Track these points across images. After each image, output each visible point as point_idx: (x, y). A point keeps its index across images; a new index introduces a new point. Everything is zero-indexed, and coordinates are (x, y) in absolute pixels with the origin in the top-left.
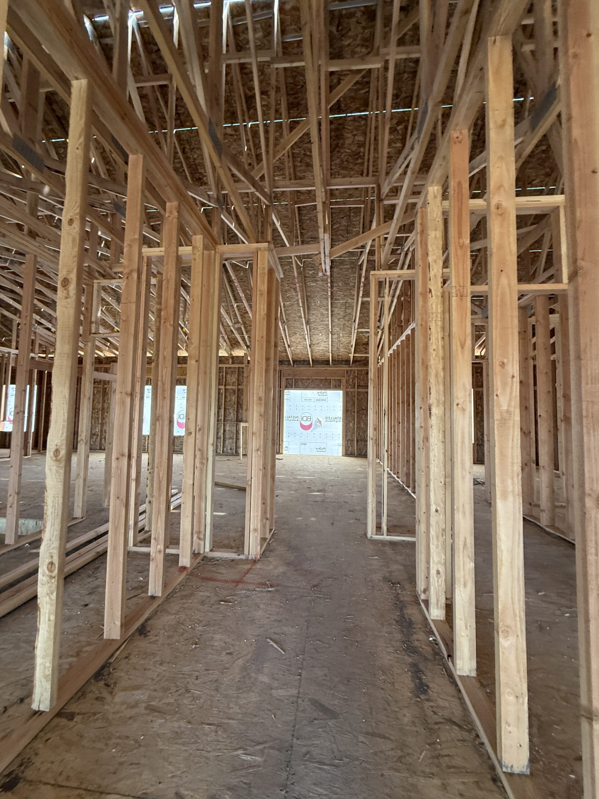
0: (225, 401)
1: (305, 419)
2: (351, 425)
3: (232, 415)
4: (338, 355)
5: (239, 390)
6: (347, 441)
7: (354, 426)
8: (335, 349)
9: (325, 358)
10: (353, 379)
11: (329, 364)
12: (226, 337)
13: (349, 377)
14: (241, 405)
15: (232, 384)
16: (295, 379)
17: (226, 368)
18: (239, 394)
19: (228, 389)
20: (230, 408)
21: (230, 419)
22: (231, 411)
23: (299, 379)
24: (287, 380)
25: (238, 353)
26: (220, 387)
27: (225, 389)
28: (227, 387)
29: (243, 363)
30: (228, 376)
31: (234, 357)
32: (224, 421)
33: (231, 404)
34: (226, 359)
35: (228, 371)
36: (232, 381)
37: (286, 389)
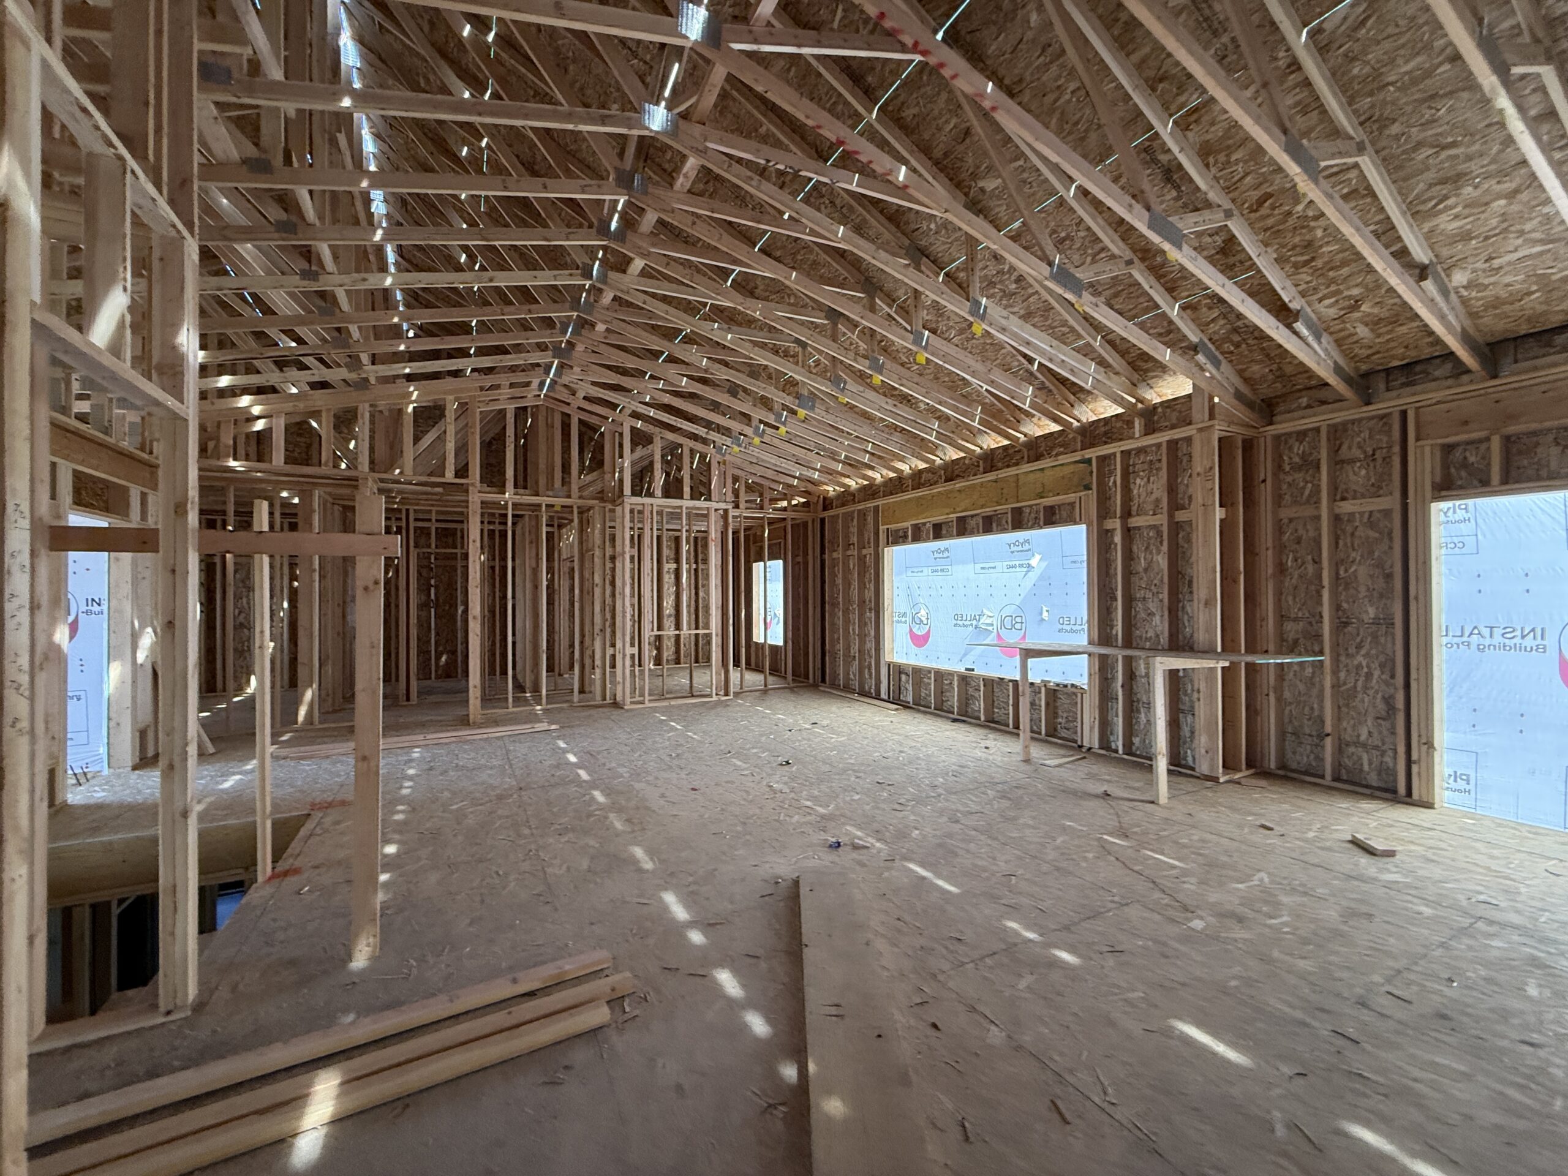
0: (1128, 574)
3: (1157, 619)
5: (1176, 527)
12: (1097, 342)
14: (1190, 582)
15: (1149, 507)
16: (1507, 440)
17: (1126, 454)
18: (1181, 542)
19: (1138, 528)
20: (1149, 595)
21: (1151, 634)
22: (1152, 606)
23: (1534, 433)
24: (1448, 449)
25: (1164, 391)
26: (1110, 524)
27: (1128, 531)
28: (1134, 522)
29: (1190, 423)
30: (1138, 481)
31: (1155, 407)
32: (1128, 643)
33: (1150, 583)
34: (1119, 424)
35: (1134, 465)
36: (1154, 497)
37: (1438, 498)
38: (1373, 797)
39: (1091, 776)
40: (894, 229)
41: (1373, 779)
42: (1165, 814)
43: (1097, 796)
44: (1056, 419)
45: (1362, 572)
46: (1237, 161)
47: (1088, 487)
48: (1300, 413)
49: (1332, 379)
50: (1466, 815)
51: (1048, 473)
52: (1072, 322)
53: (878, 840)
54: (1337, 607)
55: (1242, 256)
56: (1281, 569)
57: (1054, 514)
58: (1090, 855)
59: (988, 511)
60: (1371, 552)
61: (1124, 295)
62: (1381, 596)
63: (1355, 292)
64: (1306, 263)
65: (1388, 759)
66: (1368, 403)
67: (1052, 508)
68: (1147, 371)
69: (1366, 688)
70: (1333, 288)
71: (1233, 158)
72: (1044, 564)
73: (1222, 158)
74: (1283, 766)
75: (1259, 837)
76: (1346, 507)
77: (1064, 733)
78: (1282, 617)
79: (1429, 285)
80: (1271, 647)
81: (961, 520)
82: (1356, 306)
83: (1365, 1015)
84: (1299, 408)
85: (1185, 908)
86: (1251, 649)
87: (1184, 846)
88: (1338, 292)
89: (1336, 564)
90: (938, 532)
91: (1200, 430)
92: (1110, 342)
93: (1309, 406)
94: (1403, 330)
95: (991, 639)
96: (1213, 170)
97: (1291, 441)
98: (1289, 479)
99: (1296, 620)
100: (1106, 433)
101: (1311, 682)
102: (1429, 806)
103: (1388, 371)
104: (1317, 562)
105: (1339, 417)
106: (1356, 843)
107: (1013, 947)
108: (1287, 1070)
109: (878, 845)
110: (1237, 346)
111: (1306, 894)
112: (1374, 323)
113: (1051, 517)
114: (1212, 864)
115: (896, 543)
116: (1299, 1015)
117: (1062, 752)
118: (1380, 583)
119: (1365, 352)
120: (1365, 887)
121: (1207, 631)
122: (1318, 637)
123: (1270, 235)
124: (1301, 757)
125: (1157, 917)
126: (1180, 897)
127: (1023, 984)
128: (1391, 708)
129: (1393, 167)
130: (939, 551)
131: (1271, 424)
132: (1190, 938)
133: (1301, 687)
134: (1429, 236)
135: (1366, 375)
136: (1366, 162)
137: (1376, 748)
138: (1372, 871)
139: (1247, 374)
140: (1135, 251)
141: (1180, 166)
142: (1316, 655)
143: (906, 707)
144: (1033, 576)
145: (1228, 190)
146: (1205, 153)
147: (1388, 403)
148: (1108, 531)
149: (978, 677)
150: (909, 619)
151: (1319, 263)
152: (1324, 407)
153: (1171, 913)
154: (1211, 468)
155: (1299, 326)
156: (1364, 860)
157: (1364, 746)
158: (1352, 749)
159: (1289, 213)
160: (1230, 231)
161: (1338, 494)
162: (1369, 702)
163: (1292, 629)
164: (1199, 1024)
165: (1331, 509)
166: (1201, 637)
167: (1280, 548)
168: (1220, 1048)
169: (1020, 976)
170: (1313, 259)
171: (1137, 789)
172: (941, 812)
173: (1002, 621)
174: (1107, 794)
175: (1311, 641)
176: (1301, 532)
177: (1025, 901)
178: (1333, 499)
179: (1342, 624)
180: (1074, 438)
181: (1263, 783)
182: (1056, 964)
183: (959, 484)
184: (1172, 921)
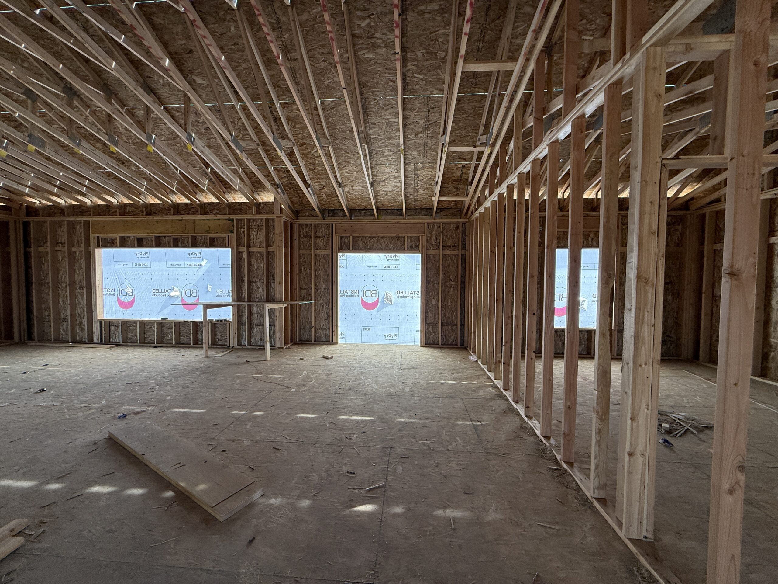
0: (249, 271)
1: (368, 294)
2: (434, 302)
3: (261, 290)
4: (417, 200)
5: (268, 253)
6: (428, 324)
7: (437, 304)
8: (411, 190)
9: (396, 205)
10: (437, 236)
11: (401, 215)
12: (240, 170)
13: (430, 233)
14: (273, 276)
15: (258, 244)
16: (353, 237)
17: (249, 220)
18: (270, 260)
19: (253, 252)
20: (257, 280)
21: (258, 296)
22: (259, 285)
23: (358, 237)
24: (342, 237)
25: (264, 198)
26: (242, 249)
27: (249, 253)
28: (252, 249)
29: (273, 213)
30: (253, 232)
31: (260, 203)
32: (249, 300)
33: (258, 275)
34: (245, 207)
35: (252, 225)
36: (259, 240)
37: (339, 252)
38: (324, 344)
39: (239, 357)
40: (134, 69)
41: (324, 339)
42: (271, 363)
43: (244, 363)
44: (218, 198)
45: (322, 273)
46: (298, 128)
47: (232, 232)
48: (305, 218)
49: (316, 209)
50: (344, 344)
51: (211, 222)
52: (230, 157)
53: (149, 407)
54: (315, 285)
55: (295, 159)
56: (300, 271)
57: (214, 241)
58: (251, 382)
59: (177, 235)
60: (324, 267)
61: (253, 155)
62: (326, 281)
63: (324, 184)
64: (313, 170)
65: (327, 332)
66: (324, 219)
67: (213, 238)
68: (258, 188)
69: (322, 310)
70: (319, 180)
71: (297, 126)
72: (209, 265)
73: (293, 124)
74: (300, 340)
75: (300, 362)
76: (318, 252)
77: (220, 343)
78: (300, 288)
79: (340, 189)
80: (297, 299)
81: (158, 238)
82: (323, 188)
83: (337, 395)
84: (305, 216)
85: (288, 387)
86: (292, 300)
87: (281, 371)
88: (319, 182)
89: (315, 271)
90: (140, 243)
91: (277, 217)
92: (245, 172)
93: (308, 216)
94: (333, 199)
95: (179, 301)
96: (290, 127)
97: (304, 227)
98: (303, 240)
99: (304, 289)
100: (239, 209)
101: (308, 310)
102: (337, 344)
103: (329, 210)
104: (310, 269)
105: (318, 222)
106: (324, 357)
107: (238, 418)
108: (325, 413)
109: (150, 408)
110: (290, 189)
111: (316, 373)
112: (327, 195)
113: (213, 243)
114: (291, 373)
115: (105, 245)
116: (324, 401)
117: (222, 350)
118: (326, 277)
119: (324, 203)
120: (329, 367)
121: (280, 294)
122: (310, 295)
123: (304, 156)
124: (305, 337)
125: (282, 393)
126: (286, 385)
127: (248, 427)
128: (328, 316)
129: (336, 152)
130: (141, 253)
131: (298, 219)
132: (293, 394)
133: (305, 312)
134: (341, 175)
135: (324, 210)
136: (330, 147)
137: (325, 329)
138: (329, 363)
139: (292, 200)
140: (260, 141)
141: (280, 119)
142: (309, 300)
143: (117, 345)
144: (202, 270)
145: (294, 135)
146: (288, 119)
147: (329, 220)
148: (240, 252)
149: (171, 322)
150: (117, 293)
151: (316, 171)
152: (312, 217)
153: (285, 390)
154: (281, 232)
155: (309, 189)
156: (327, 361)
157: (322, 329)
158: (319, 331)
159: (310, 152)
160: (293, 149)
161: (316, 248)
162: (323, 315)
163: (304, 292)
164: (303, 413)
165: (314, 252)
166: (278, 296)
167: (300, 264)
168: (310, 416)
169: (246, 425)
170: (314, 169)
171: (258, 357)
172: (177, 386)
173: (185, 293)
174: (248, 362)
175: (308, 297)
176: (306, 259)
177: (235, 404)
178: (315, 249)
179: (317, 290)
180: (224, 208)
181: (297, 346)
182: (256, 416)
183: (156, 218)
184: (287, 392)
